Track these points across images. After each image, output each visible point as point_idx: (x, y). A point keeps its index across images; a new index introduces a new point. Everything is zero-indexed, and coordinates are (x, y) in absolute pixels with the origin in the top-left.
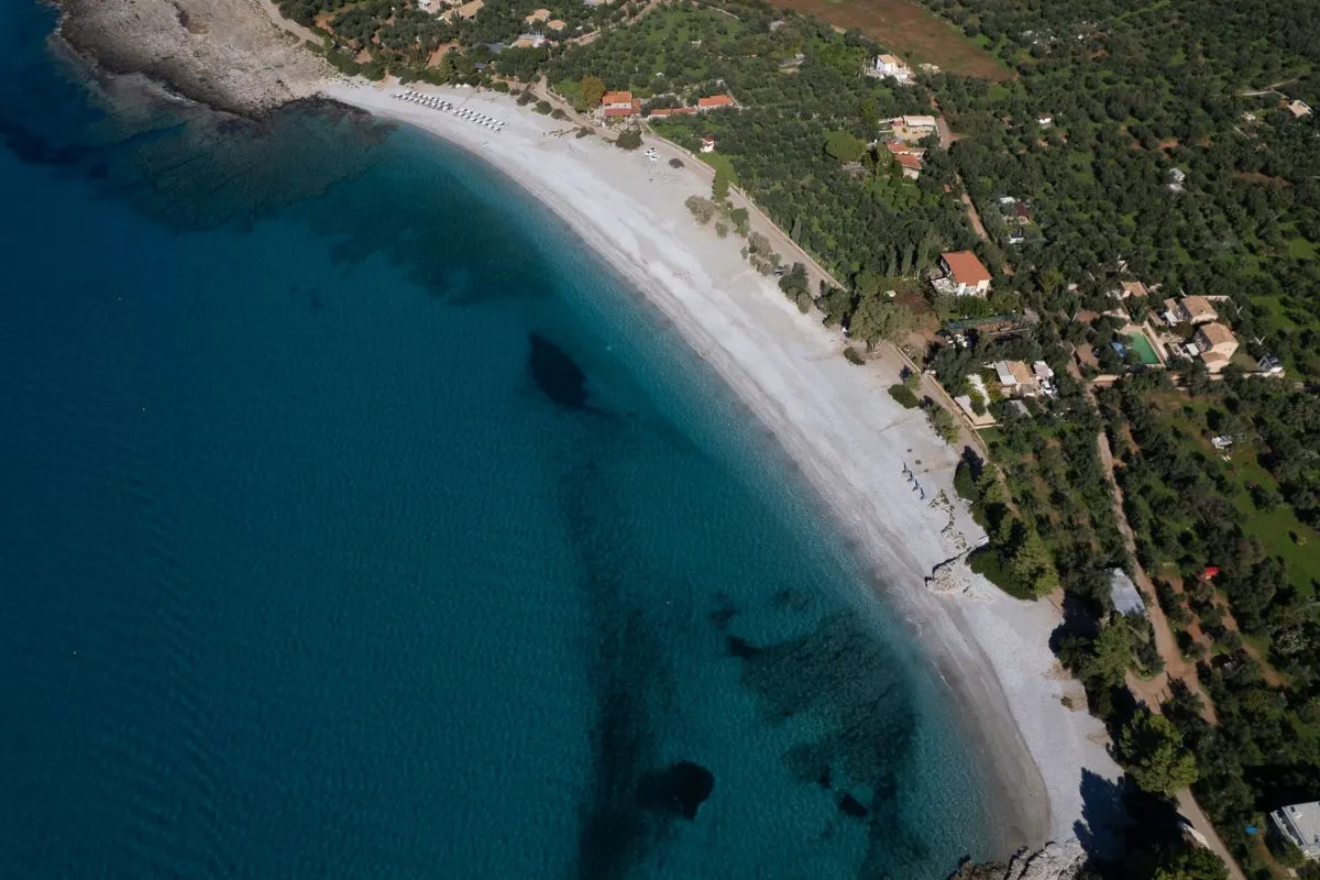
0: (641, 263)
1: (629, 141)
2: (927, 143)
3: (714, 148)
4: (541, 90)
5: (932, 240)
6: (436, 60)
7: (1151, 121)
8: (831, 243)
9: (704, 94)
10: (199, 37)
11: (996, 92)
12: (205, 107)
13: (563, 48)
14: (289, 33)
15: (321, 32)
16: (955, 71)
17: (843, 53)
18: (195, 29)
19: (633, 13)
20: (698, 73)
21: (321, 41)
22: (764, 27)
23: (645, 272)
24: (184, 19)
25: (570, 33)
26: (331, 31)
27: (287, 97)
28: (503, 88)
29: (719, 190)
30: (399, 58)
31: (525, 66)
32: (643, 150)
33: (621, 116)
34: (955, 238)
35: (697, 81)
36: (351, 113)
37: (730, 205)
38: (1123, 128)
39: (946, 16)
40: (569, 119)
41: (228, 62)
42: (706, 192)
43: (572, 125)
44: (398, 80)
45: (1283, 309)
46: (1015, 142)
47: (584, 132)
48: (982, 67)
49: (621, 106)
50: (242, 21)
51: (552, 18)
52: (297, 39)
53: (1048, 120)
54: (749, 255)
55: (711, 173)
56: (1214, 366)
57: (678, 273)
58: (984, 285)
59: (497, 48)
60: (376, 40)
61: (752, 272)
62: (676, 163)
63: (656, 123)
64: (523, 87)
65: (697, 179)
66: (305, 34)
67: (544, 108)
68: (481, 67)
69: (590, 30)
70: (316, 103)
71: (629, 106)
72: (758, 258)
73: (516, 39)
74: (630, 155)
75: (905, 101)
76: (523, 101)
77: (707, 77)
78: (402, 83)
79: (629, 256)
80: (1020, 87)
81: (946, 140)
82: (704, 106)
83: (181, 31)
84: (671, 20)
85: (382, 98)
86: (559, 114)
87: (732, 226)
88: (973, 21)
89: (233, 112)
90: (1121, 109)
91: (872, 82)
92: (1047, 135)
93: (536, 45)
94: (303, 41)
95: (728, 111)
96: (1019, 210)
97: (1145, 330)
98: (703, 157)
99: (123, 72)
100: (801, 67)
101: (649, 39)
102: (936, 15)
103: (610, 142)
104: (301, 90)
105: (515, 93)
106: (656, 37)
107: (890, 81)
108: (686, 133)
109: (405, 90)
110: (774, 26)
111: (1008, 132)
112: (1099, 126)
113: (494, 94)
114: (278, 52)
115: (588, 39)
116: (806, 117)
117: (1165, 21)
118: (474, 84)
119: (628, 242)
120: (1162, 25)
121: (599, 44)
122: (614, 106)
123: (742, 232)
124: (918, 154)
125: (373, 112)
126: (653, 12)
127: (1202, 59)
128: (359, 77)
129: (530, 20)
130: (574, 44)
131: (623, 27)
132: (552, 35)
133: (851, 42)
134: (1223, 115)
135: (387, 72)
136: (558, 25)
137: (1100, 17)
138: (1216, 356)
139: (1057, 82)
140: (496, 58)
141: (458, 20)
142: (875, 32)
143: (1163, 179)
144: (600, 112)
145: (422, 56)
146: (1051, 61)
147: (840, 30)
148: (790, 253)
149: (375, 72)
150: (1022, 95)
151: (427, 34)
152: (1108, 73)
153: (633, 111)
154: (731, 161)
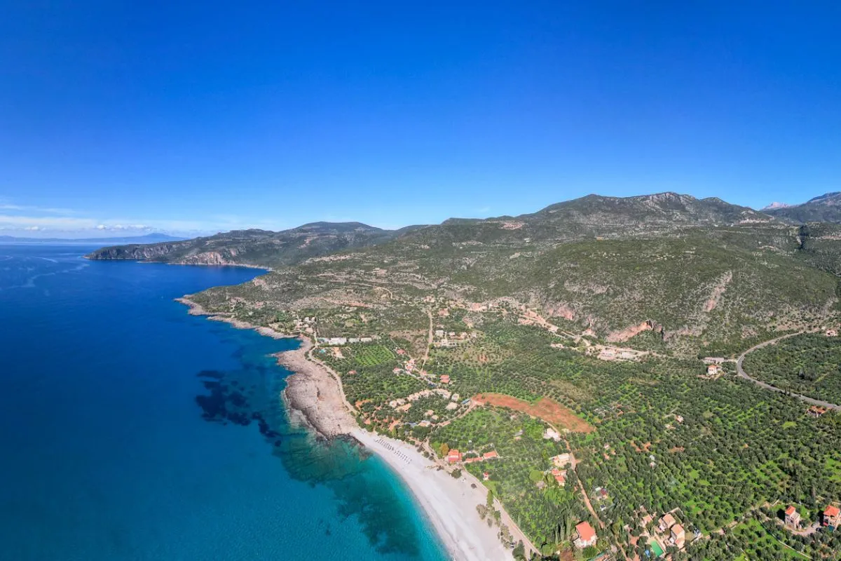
0: (456, 541)
1: (456, 474)
2: (567, 466)
3: (489, 478)
4: (426, 445)
5: (573, 518)
6: (391, 428)
7: (640, 437)
8: (534, 526)
9: (485, 451)
10: (320, 402)
11: (589, 437)
12: (315, 429)
13: (436, 427)
14: (347, 407)
15: (356, 409)
16: (574, 431)
17: (535, 428)
18: (320, 399)
19: (463, 413)
20: (484, 441)
21: (355, 412)
22: (508, 419)
23: (458, 546)
24: (319, 394)
25: (439, 420)
26: (360, 409)
27: (340, 432)
28: (413, 443)
29: (490, 502)
30: (379, 425)
31: (421, 434)
32: (461, 478)
33: (454, 461)
34: (580, 515)
35: (483, 444)
36: (359, 444)
37: (494, 508)
38: (632, 442)
39: (569, 407)
40: (435, 461)
41: (325, 413)
42: (484, 502)
43: (436, 464)
44: (377, 433)
45: (696, 504)
46: (598, 459)
47: (440, 468)
48: (584, 427)
49: (454, 456)
50: (334, 399)
51: (434, 414)
52: (348, 409)
53: (608, 446)
54: (501, 537)
55: (487, 491)
56: (681, 545)
57: (472, 548)
58: (594, 538)
59: (413, 425)
60: (373, 415)
61: (501, 546)
62: (474, 486)
63: (467, 465)
64: (420, 443)
65: (481, 495)
66: (351, 408)
67: (427, 455)
68: (406, 433)
69: (446, 420)
70: (347, 438)
71: (457, 457)
72: (504, 538)
73: (420, 422)
74: (456, 481)
75: (559, 449)
76: (419, 451)
77: (487, 442)
78: (379, 435)
79: (452, 536)
80: (597, 433)
81: (574, 463)
82: (486, 457)
83: (316, 398)
84: (476, 415)
85: (370, 440)
86: (432, 458)
87: (494, 520)
88: (579, 408)
89: (322, 433)
90: (630, 435)
91: (545, 441)
92: (608, 452)
93: (427, 426)
94: (350, 411)
95: (495, 460)
96: (603, 492)
97: (655, 538)
98: (484, 483)
99: (297, 409)
100: (522, 436)
101: (467, 424)
102: (566, 407)
103: (449, 474)
104: (345, 431)
105: (417, 446)
106: (471, 423)
107: (552, 439)
108: (478, 470)
109: (378, 438)
110: (512, 418)
111: (595, 454)
112: (625, 443)
113: (410, 445)
114: (341, 413)
115: (446, 424)
116: (523, 460)
117: (637, 396)
118: (403, 440)
119: (453, 530)
120: (637, 398)
121: (450, 426)
122: (452, 457)
123: (498, 524)
124: (563, 473)
125: (367, 446)
126: (470, 412)
127: (650, 408)
128: (365, 429)
129: (426, 414)
130: (441, 426)
131: (458, 419)
132: (433, 422)
133: (538, 422)
134: (660, 428)
135: (374, 429)
136: (436, 417)
137: (618, 399)
138: (680, 540)
139: (608, 428)
140: (412, 429)
141: (402, 411)
142: (546, 416)
143: (648, 461)
144: (447, 458)
145: (387, 425)
146: (605, 420)
147: (533, 418)
148: (518, 535)
149: (370, 429)
150: (598, 437)
151: (391, 415)
152: (624, 420)
153: (459, 459)
154: (495, 485)
